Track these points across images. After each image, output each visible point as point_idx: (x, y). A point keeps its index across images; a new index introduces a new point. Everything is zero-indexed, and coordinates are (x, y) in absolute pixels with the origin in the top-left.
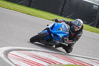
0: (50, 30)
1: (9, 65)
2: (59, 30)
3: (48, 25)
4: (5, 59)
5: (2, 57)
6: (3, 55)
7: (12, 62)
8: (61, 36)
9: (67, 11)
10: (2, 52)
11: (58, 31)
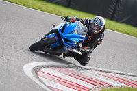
0: (60, 33)
1: (40, 87)
2: (72, 32)
3: (54, 26)
4: (33, 78)
5: (30, 76)
6: (31, 73)
7: (43, 83)
8: (75, 41)
9: (121, 13)
10: (30, 69)
11: (71, 34)
